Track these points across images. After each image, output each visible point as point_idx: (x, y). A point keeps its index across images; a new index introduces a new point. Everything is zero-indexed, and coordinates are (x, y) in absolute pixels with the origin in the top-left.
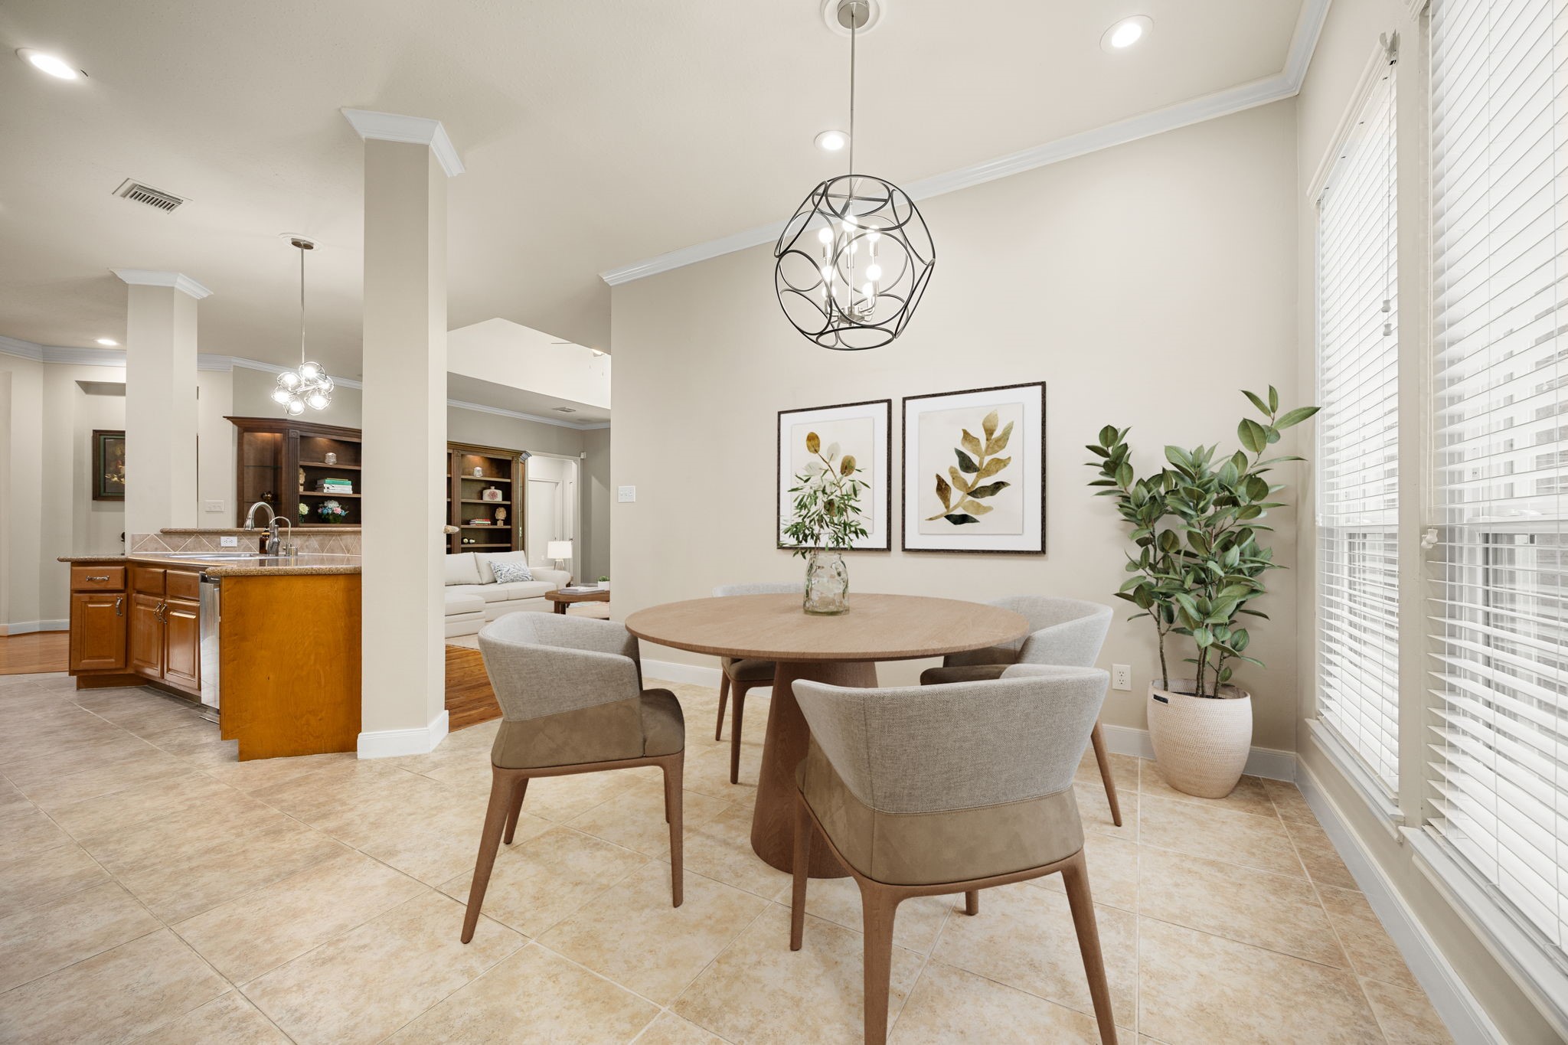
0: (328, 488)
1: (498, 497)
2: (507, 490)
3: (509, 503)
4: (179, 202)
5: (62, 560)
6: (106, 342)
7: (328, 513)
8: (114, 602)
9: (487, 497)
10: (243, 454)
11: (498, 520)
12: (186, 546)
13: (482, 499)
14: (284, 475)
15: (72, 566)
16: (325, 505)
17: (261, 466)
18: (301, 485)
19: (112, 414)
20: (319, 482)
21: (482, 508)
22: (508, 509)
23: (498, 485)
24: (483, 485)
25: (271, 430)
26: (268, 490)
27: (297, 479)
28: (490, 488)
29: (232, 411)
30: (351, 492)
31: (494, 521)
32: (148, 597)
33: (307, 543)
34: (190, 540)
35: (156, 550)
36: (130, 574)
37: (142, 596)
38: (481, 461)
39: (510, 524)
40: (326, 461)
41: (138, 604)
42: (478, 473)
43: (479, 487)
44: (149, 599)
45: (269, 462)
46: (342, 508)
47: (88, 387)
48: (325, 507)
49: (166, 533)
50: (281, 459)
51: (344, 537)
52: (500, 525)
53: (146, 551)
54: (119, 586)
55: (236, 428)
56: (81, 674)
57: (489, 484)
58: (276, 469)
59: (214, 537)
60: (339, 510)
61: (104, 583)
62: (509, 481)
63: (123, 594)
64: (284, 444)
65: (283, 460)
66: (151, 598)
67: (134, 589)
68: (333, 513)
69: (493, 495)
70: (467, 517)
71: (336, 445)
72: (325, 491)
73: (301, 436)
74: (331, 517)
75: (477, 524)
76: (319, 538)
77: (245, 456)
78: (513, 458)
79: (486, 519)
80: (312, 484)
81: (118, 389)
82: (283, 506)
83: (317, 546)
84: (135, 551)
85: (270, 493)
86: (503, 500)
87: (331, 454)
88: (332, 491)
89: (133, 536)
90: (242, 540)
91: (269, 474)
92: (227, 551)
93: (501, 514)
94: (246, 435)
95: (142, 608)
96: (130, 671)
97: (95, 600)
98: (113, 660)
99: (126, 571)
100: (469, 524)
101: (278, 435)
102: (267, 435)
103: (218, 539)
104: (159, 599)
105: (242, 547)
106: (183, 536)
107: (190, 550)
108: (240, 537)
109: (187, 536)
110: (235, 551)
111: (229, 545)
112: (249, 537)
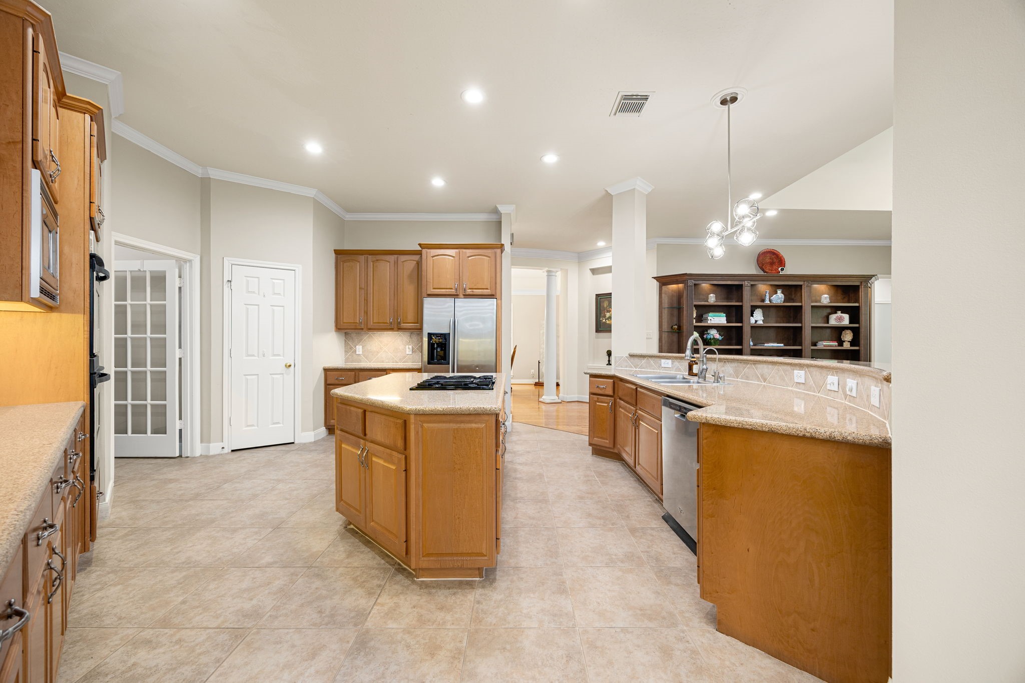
0: (711, 320)
1: (846, 319)
2: (855, 314)
3: (857, 325)
4: (646, 98)
5: (586, 373)
6: (601, 244)
7: (710, 339)
8: (608, 403)
9: (833, 320)
10: (662, 301)
11: (844, 341)
12: (642, 365)
13: (828, 323)
14: (685, 312)
15: (590, 377)
16: (709, 332)
17: (671, 308)
18: (694, 318)
19: (605, 284)
20: (704, 316)
21: (828, 331)
22: (856, 332)
23: (844, 310)
24: (829, 310)
25: (677, 282)
26: (675, 323)
27: (693, 315)
28: (836, 313)
29: (656, 274)
30: (726, 322)
31: (841, 343)
32: (626, 404)
33: (723, 369)
34: (644, 361)
35: (626, 367)
36: (616, 386)
37: (622, 402)
38: (827, 289)
39: (858, 345)
40: (709, 301)
41: (620, 407)
42: (825, 300)
43: (825, 312)
44: (626, 406)
45: (675, 305)
46: (720, 334)
47: (594, 271)
48: (708, 334)
49: (632, 356)
50: (683, 302)
51: (760, 366)
52: (847, 346)
53: (622, 367)
54: (611, 393)
55: (658, 283)
56: (593, 446)
57: (835, 310)
58: (680, 309)
59: (658, 360)
60: (718, 336)
61: (603, 390)
62: (857, 305)
63: (612, 398)
64: (685, 291)
65: (684, 302)
66: (628, 406)
67: (618, 396)
68: (714, 338)
69: (840, 319)
70: (815, 340)
71: (714, 288)
72: (709, 322)
73: (694, 284)
74: (712, 341)
75: (825, 346)
76: (735, 365)
77: (663, 301)
78: (861, 282)
79: (832, 340)
80: (700, 318)
81: (608, 270)
82: (684, 334)
83: (732, 372)
84: (617, 367)
85: (676, 325)
86: (850, 323)
87: (712, 295)
88: (713, 322)
89: (615, 357)
90: (675, 363)
91: (676, 312)
92: (665, 370)
93: (848, 336)
94: (663, 287)
95: (623, 411)
96: (616, 451)
97: (600, 400)
98: (608, 441)
99: (614, 382)
100: (816, 345)
101: (681, 286)
102: (674, 287)
103: (660, 361)
104: (632, 408)
105: (674, 368)
106: (640, 358)
107: (643, 368)
108: (673, 361)
109: (642, 358)
110: (670, 371)
111: (666, 366)
112: (679, 361)
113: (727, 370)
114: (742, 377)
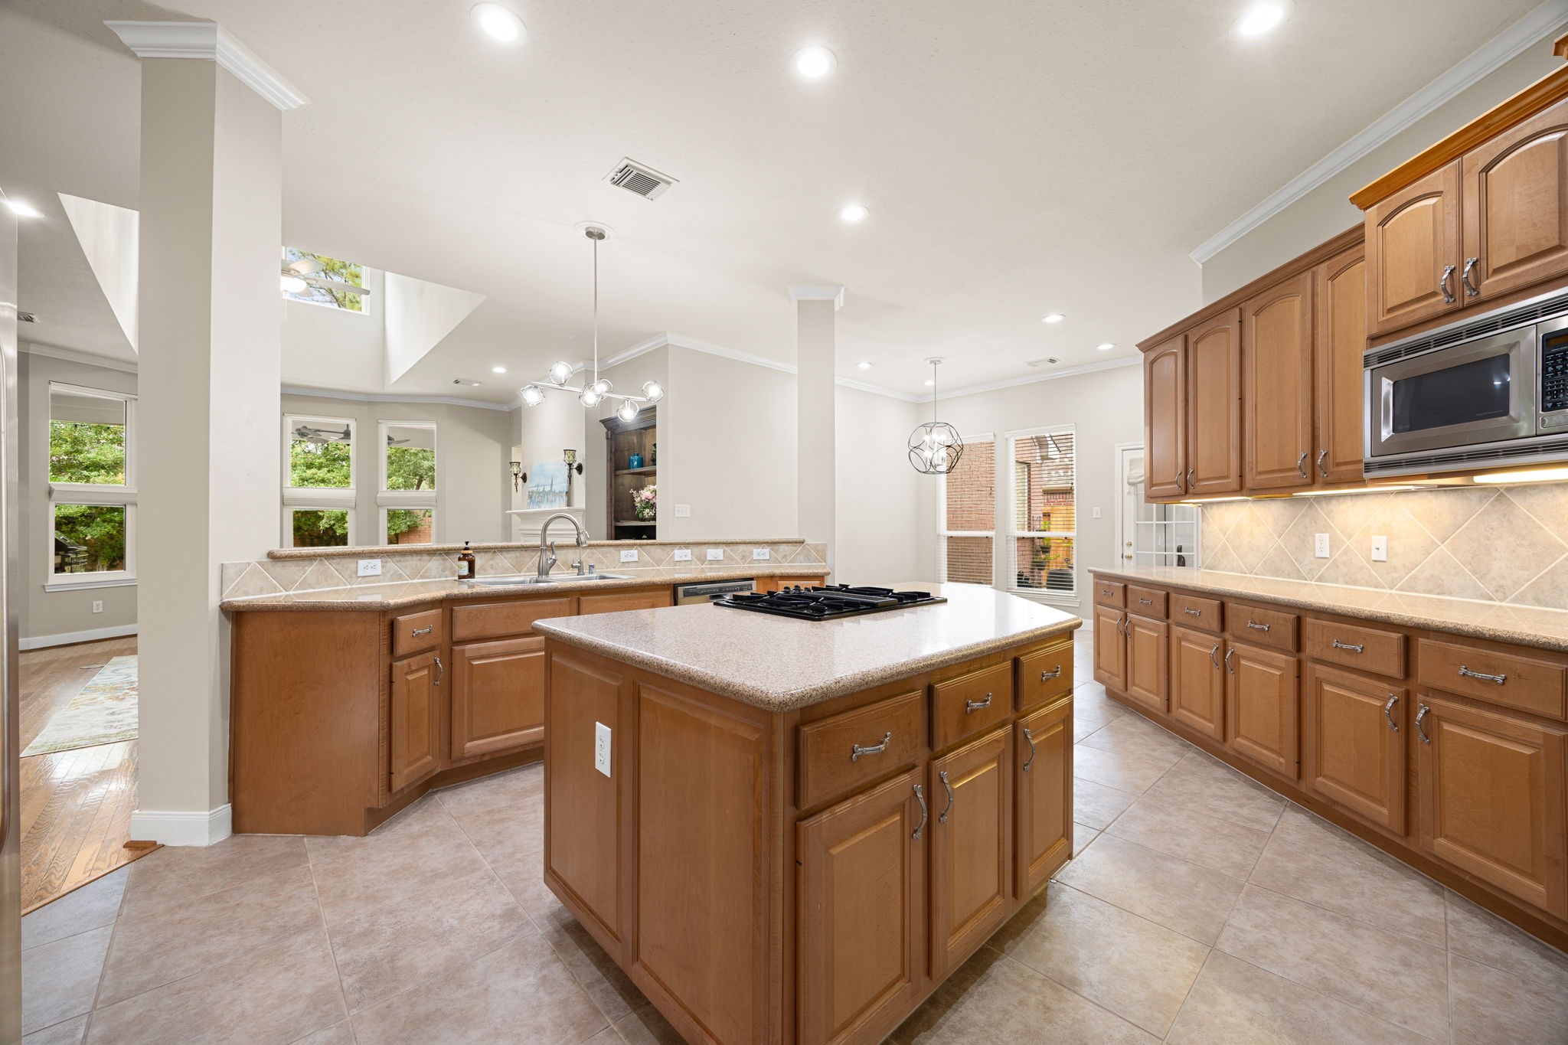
12: (306, 578)
33: (492, 562)
34: (312, 569)
49: (275, 558)
59: (347, 562)
90: (388, 565)
92: (367, 582)
103: (353, 566)
105: (389, 575)
106: (301, 563)
107: (310, 586)
108: (384, 560)
109: (306, 563)
110: (379, 582)
111: (370, 572)
112: (400, 558)
113: (500, 564)
114: (528, 569)
